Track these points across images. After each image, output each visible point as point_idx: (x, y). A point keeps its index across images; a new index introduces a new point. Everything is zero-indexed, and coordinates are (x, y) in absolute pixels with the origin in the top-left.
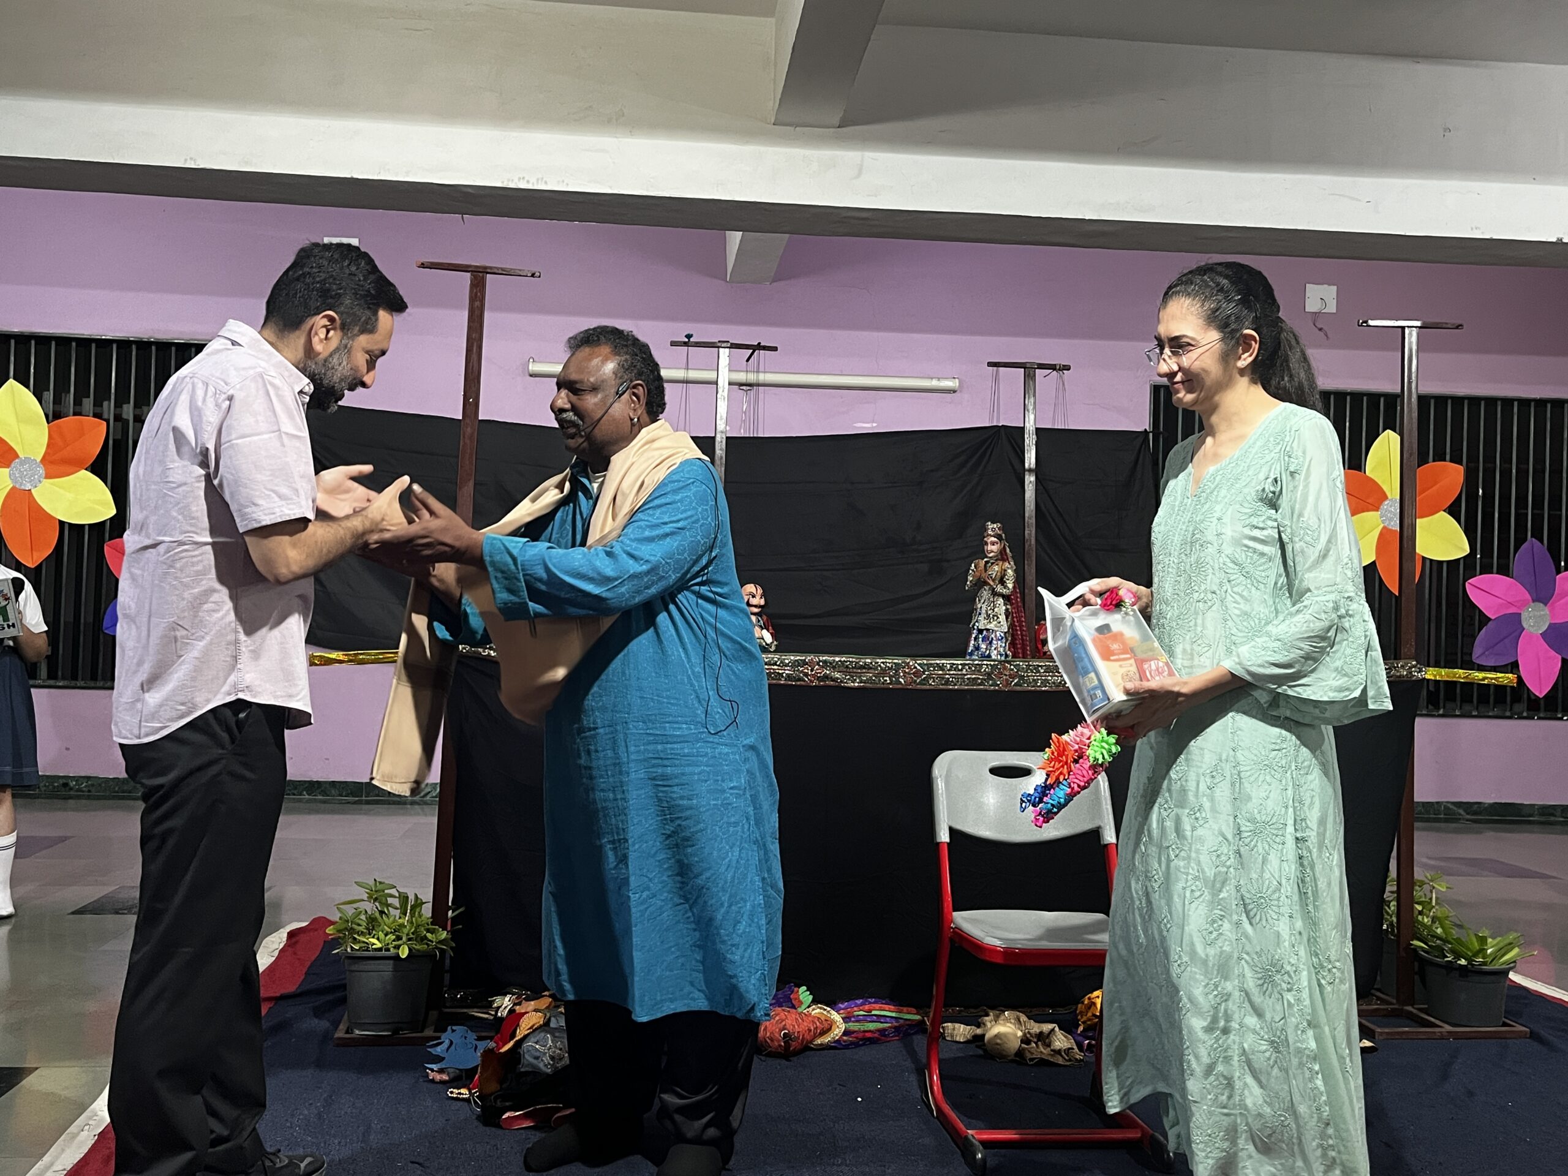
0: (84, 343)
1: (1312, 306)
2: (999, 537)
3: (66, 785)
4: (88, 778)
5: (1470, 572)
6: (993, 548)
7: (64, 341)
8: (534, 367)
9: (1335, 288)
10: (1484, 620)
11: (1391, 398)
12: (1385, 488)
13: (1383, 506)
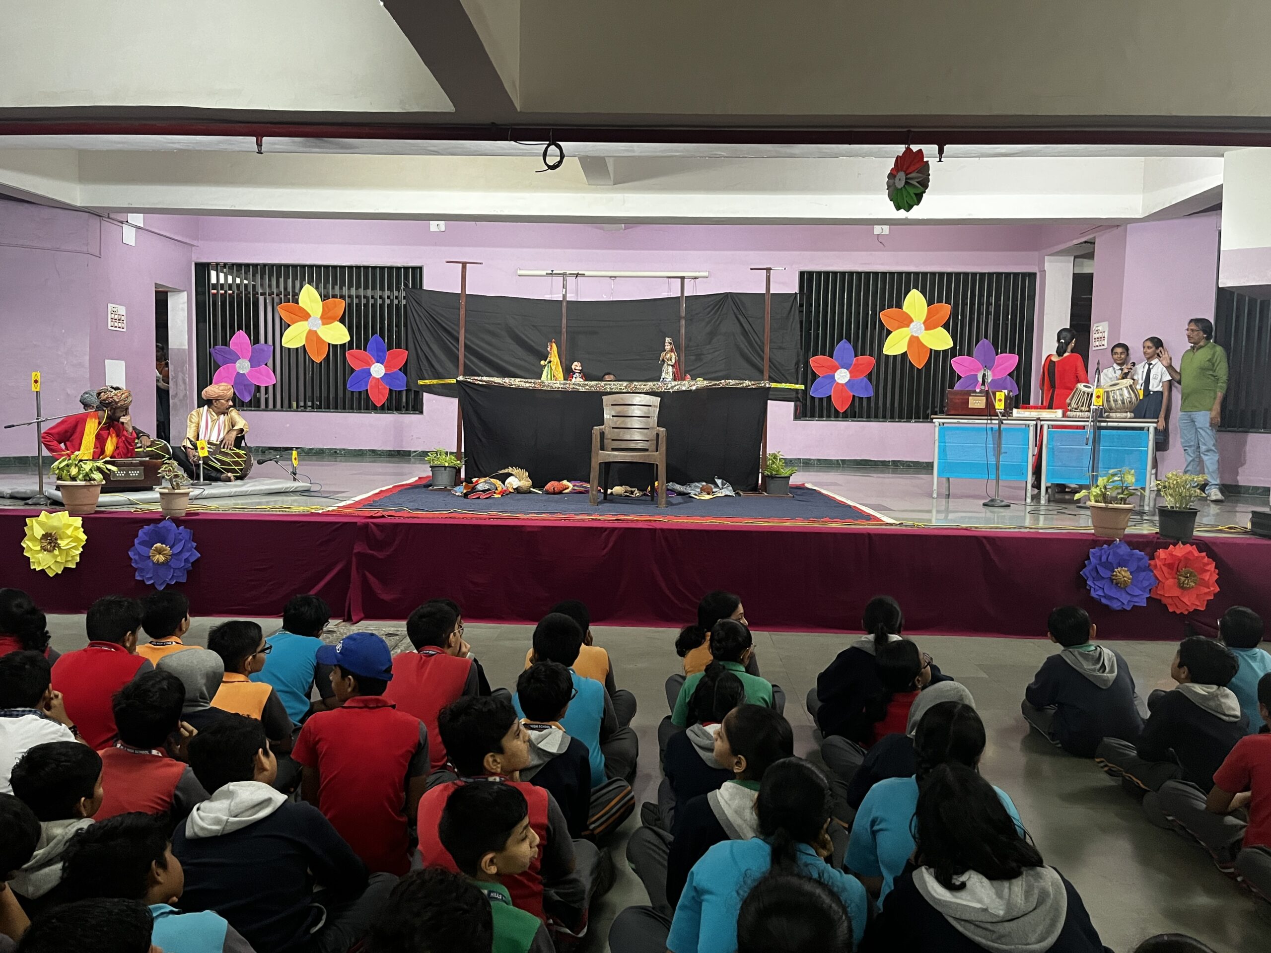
0: (335, 267)
1: (877, 231)
2: (671, 344)
3: (336, 452)
4: (344, 449)
5: (954, 355)
6: (668, 347)
7: (327, 267)
8: (520, 272)
10: (959, 377)
11: (917, 274)
12: (912, 316)
13: (912, 325)
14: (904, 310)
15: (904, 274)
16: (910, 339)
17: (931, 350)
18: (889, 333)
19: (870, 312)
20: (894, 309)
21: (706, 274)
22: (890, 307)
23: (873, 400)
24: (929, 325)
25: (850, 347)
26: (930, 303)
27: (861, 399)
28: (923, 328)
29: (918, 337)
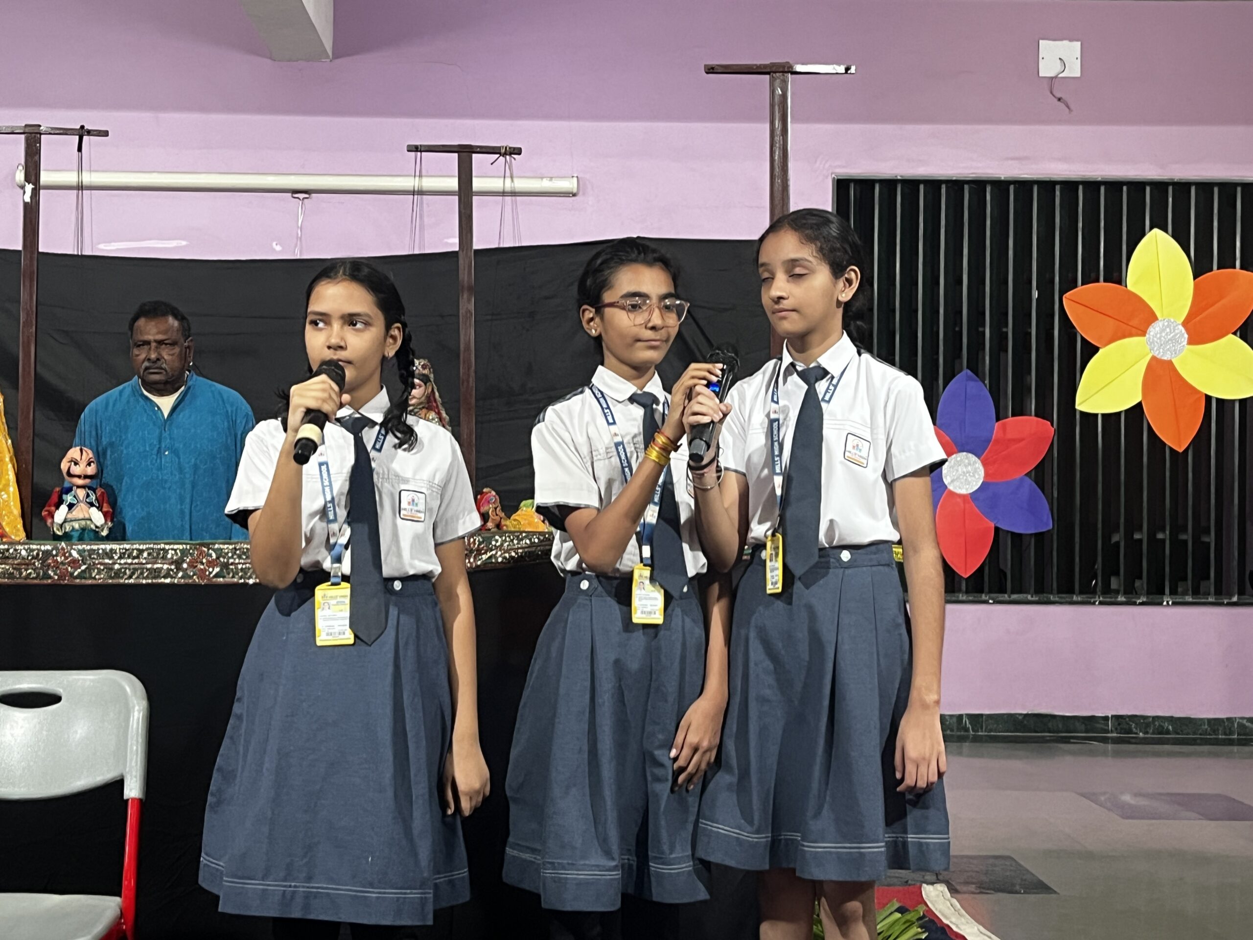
1: (1048, 68)
9: (1078, 45)
11: (1160, 187)
12: (1154, 305)
13: (1154, 330)
14: (1130, 287)
15: (1125, 188)
16: (1149, 367)
17: (1208, 398)
18: (1091, 350)
19: (1035, 294)
20: (1102, 285)
21: (569, 185)
22: (1090, 278)
24: (1199, 328)
25: (980, 390)
26: (1200, 268)
27: (1017, 537)
28: (1185, 335)
29: (1170, 363)
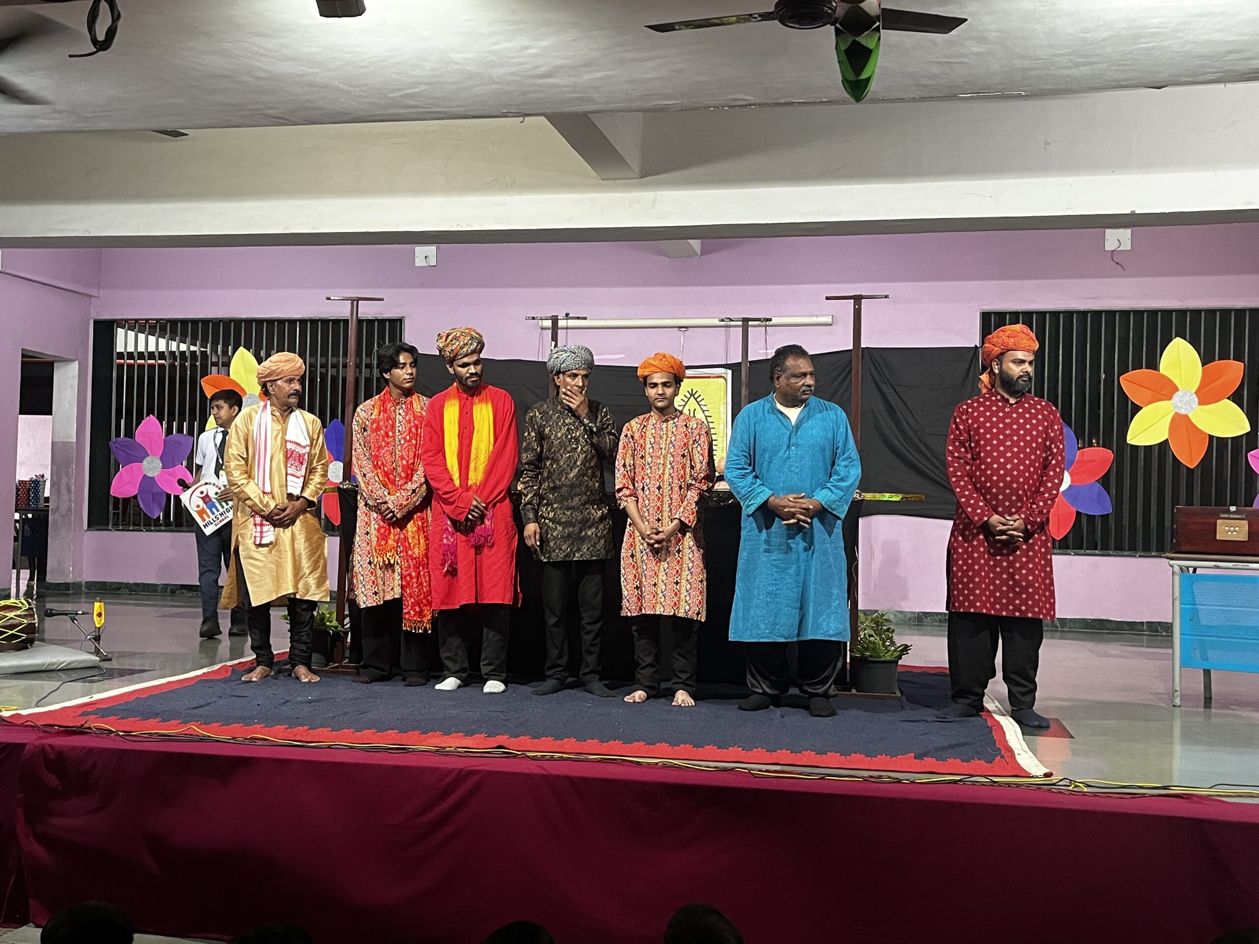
0: (281, 322)
5: (1251, 446)
9: (1129, 231)
11: (1182, 313)
12: (1176, 382)
13: (1176, 397)
14: (1162, 371)
15: (1159, 314)
16: (1173, 419)
17: (1211, 437)
18: (1137, 409)
19: (1103, 376)
20: (1144, 370)
21: (828, 319)
22: (1137, 366)
23: (1112, 522)
24: (1206, 395)
26: (1206, 360)
27: (1091, 518)
28: (1196, 400)
29: (1186, 416)
